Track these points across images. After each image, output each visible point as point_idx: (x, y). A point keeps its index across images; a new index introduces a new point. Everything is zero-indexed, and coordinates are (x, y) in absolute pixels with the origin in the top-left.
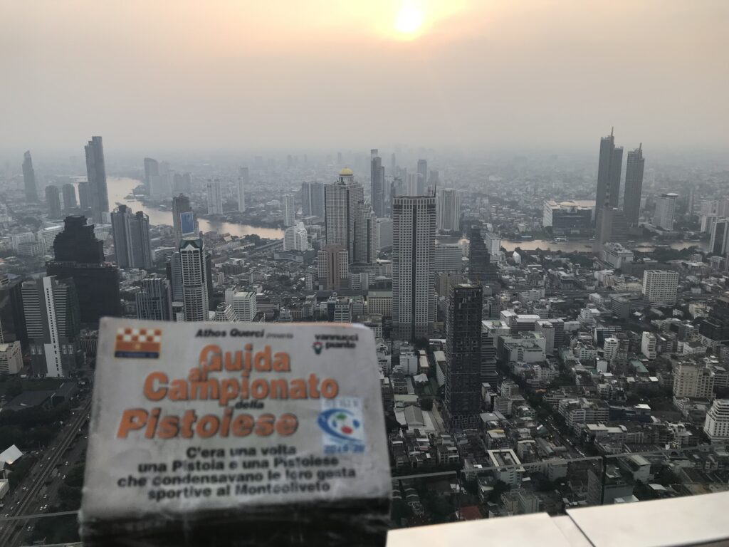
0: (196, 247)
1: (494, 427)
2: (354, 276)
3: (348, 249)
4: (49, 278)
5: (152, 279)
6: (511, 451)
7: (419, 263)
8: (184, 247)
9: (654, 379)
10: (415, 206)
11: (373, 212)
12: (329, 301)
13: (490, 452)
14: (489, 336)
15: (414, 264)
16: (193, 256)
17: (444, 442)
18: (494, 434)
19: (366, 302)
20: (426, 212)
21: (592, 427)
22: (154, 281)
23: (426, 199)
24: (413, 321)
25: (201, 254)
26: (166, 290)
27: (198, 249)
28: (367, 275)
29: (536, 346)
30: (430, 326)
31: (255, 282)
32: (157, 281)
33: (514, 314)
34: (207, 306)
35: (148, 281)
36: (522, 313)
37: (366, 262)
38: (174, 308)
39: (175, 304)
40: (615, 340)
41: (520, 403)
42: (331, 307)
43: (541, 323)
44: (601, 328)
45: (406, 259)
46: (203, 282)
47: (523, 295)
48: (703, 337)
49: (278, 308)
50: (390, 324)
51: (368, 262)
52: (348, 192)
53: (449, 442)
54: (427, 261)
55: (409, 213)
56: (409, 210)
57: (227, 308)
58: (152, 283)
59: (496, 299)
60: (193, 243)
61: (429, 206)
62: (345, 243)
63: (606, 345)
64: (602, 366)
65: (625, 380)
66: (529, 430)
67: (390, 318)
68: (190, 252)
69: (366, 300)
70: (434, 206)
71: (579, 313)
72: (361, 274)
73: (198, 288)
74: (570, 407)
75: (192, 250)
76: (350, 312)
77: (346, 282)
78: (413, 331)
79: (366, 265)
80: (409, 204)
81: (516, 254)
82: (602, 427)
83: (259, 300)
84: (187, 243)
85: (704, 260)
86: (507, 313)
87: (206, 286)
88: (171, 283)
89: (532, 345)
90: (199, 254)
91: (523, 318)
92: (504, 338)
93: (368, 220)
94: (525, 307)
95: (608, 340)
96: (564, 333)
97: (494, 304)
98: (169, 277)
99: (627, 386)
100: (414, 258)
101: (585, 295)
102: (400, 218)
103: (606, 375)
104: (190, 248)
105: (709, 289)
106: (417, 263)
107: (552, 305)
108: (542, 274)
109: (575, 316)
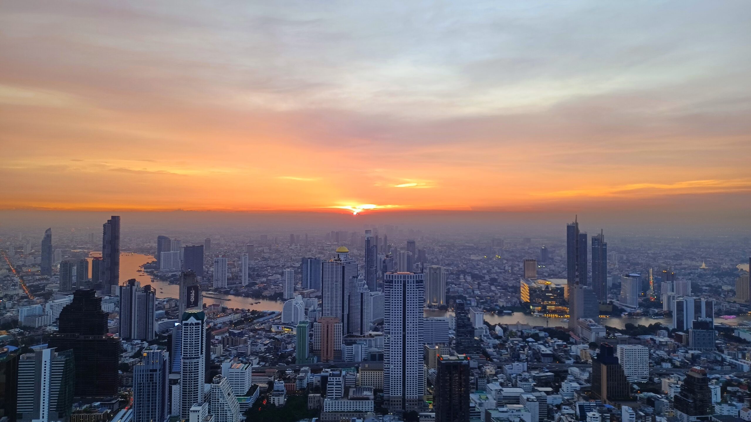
0: (197, 319)
2: (346, 348)
3: (343, 321)
4: (49, 350)
5: (152, 351)
7: (409, 335)
8: (187, 320)
10: (405, 282)
11: (366, 286)
12: (322, 374)
14: (477, 410)
15: (404, 336)
16: (194, 328)
19: (358, 374)
20: (415, 287)
22: (153, 353)
23: (415, 275)
24: (404, 394)
25: (202, 326)
26: (165, 362)
27: (200, 322)
28: (360, 346)
29: (522, 420)
30: (420, 400)
31: (252, 354)
32: (157, 353)
33: (500, 388)
34: (204, 378)
35: (148, 353)
36: (507, 386)
37: (359, 335)
38: (170, 380)
39: (172, 377)
40: (597, 415)
42: (324, 379)
43: (525, 397)
44: (582, 402)
45: (397, 331)
46: (202, 354)
47: (506, 367)
48: (679, 413)
49: (273, 380)
50: (382, 397)
51: (361, 334)
52: (343, 267)
54: (416, 334)
55: (399, 287)
56: (399, 284)
57: (223, 381)
58: (151, 354)
59: (482, 373)
60: (196, 316)
61: (417, 282)
62: (340, 316)
63: (588, 419)
67: (381, 391)
68: (192, 324)
69: (358, 373)
70: (421, 281)
71: (560, 386)
72: (354, 345)
73: (195, 360)
75: (194, 323)
76: (343, 385)
77: (339, 354)
78: (404, 403)
79: (359, 337)
80: (399, 280)
81: (498, 328)
83: (255, 372)
84: (190, 315)
85: (670, 336)
86: (494, 386)
87: (204, 358)
88: (170, 355)
89: (518, 420)
90: (200, 326)
91: (509, 391)
92: (490, 411)
93: (362, 294)
94: (509, 380)
95: (590, 414)
96: (548, 406)
97: (480, 377)
98: (169, 350)
100: (404, 330)
101: (565, 369)
102: (391, 292)
104: (192, 320)
105: (678, 364)
106: (407, 335)
107: (535, 378)
108: (523, 347)
109: (556, 390)
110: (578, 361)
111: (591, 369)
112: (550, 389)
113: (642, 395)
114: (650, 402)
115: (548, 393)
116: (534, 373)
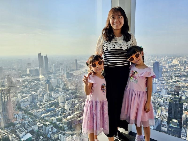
1: (18, 124)
6: (23, 128)
9: (55, 101)
13: (17, 131)
14: (14, 101)
17: (2, 133)
18: (18, 126)
21: (43, 115)
29: (27, 101)
33: (21, 95)
40: (46, 95)
41: (24, 115)
43: (28, 95)
44: (43, 93)
47: (24, 90)
48: (63, 90)
53: (4, 133)
63: (44, 96)
64: (44, 101)
65: (49, 103)
66: (28, 121)
74: (37, 113)
81: (21, 81)
82: (45, 114)
89: (26, 101)
91: (23, 95)
92: (19, 101)
94: (24, 93)
96: (35, 96)
97: (15, 93)
99: (50, 104)
101: (39, 87)
103: (45, 103)
107: (31, 91)
108: (28, 84)
109: (37, 92)
110: (42, 85)
111: (45, 86)
112: (35, 92)
113: (56, 89)
114: (58, 90)
115: (34, 93)
116: (31, 90)
